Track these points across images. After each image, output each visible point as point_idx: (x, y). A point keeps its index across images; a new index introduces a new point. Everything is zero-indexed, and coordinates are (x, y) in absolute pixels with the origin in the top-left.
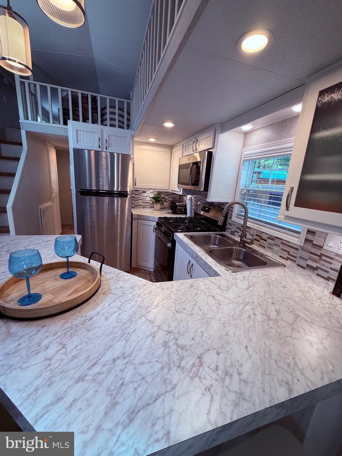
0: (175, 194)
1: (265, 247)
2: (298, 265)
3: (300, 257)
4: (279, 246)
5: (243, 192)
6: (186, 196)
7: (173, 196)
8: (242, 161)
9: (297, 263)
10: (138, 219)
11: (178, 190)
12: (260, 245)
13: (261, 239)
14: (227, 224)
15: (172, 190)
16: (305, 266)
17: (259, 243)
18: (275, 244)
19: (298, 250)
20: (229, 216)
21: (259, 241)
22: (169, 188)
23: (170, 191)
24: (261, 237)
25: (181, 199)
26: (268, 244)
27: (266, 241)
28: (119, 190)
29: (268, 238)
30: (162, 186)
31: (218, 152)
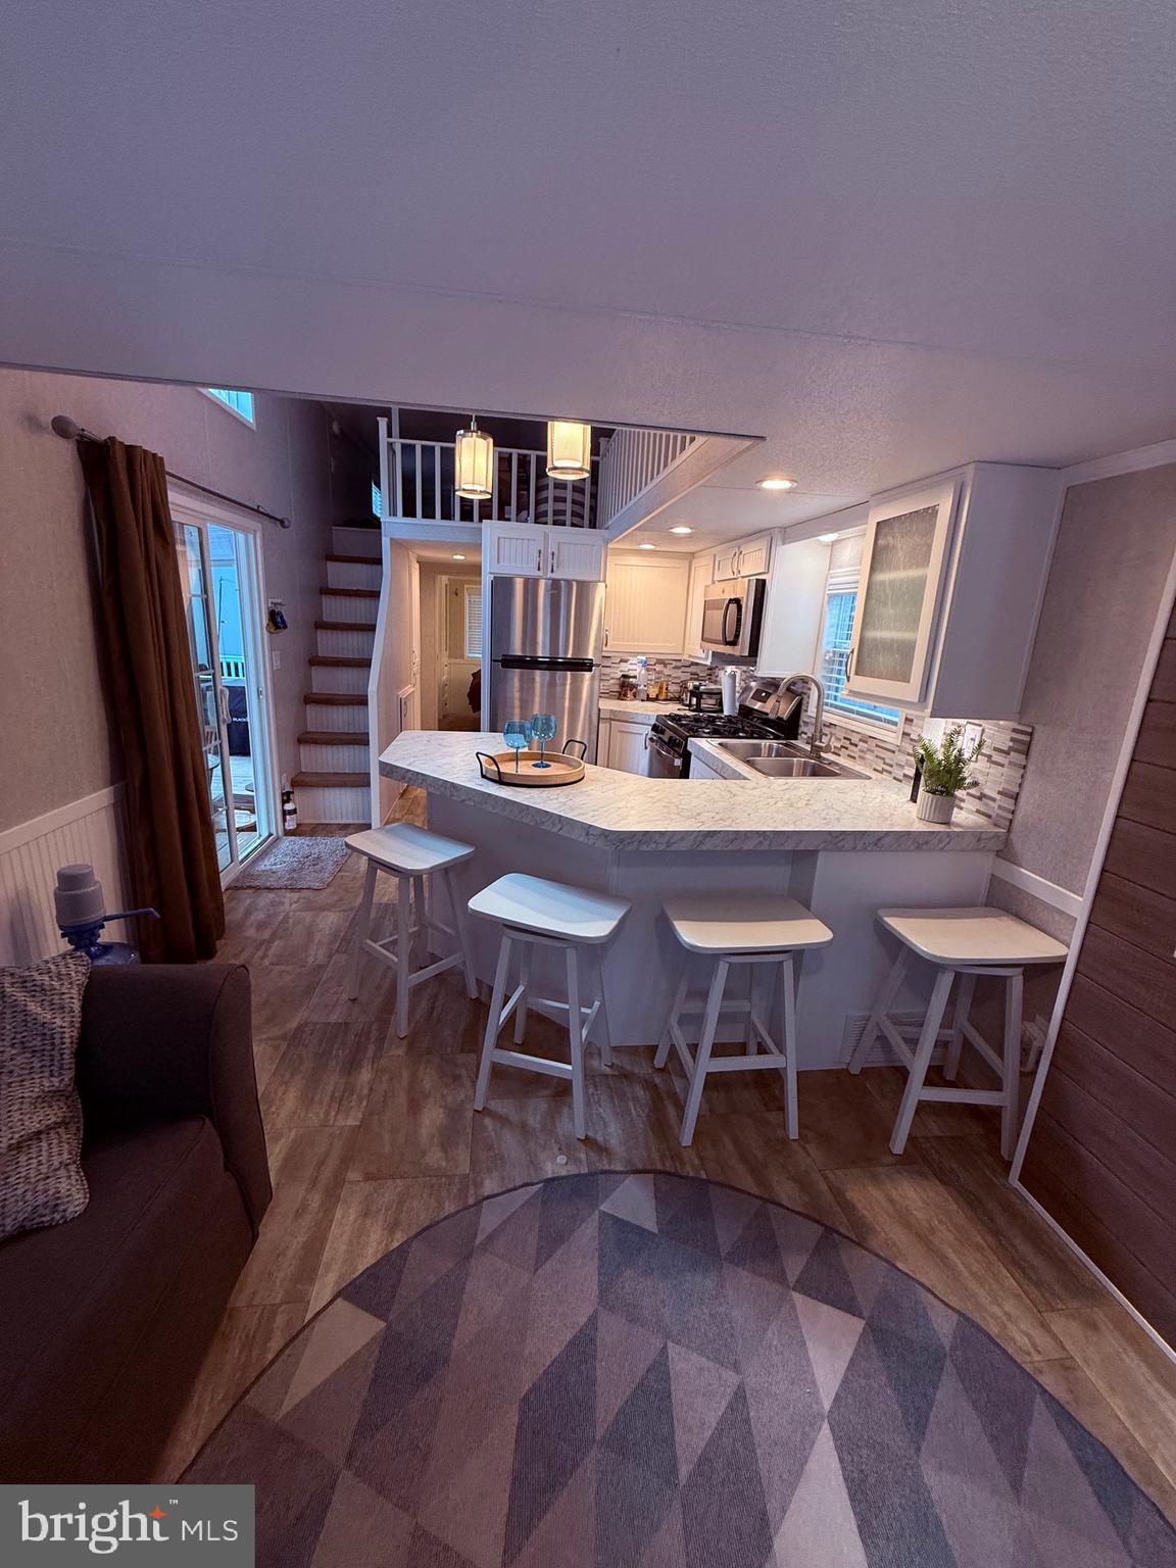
0: (697, 664)
1: (854, 758)
2: (895, 778)
3: (897, 764)
4: (873, 752)
5: (827, 658)
6: (723, 668)
7: (693, 669)
8: (826, 598)
9: (893, 775)
10: (611, 719)
11: (703, 656)
12: (849, 756)
13: (851, 744)
14: (801, 723)
15: (690, 656)
16: (901, 778)
17: (848, 752)
18: (868, 750)
19: (894, 752)
20: (804, 707)
21: (847, 748)
22: (683, 650)
23: (686, 657)
24: (850, 740)
25: (713, 677)
26: (860, 750)
27: (856, 746)
28: (569, 656)
29: (860, 740)
30: (667, 648)
31: (775, 581)
